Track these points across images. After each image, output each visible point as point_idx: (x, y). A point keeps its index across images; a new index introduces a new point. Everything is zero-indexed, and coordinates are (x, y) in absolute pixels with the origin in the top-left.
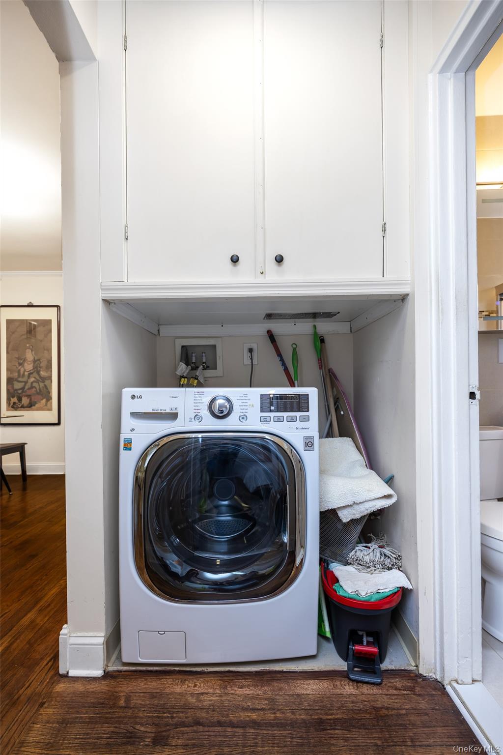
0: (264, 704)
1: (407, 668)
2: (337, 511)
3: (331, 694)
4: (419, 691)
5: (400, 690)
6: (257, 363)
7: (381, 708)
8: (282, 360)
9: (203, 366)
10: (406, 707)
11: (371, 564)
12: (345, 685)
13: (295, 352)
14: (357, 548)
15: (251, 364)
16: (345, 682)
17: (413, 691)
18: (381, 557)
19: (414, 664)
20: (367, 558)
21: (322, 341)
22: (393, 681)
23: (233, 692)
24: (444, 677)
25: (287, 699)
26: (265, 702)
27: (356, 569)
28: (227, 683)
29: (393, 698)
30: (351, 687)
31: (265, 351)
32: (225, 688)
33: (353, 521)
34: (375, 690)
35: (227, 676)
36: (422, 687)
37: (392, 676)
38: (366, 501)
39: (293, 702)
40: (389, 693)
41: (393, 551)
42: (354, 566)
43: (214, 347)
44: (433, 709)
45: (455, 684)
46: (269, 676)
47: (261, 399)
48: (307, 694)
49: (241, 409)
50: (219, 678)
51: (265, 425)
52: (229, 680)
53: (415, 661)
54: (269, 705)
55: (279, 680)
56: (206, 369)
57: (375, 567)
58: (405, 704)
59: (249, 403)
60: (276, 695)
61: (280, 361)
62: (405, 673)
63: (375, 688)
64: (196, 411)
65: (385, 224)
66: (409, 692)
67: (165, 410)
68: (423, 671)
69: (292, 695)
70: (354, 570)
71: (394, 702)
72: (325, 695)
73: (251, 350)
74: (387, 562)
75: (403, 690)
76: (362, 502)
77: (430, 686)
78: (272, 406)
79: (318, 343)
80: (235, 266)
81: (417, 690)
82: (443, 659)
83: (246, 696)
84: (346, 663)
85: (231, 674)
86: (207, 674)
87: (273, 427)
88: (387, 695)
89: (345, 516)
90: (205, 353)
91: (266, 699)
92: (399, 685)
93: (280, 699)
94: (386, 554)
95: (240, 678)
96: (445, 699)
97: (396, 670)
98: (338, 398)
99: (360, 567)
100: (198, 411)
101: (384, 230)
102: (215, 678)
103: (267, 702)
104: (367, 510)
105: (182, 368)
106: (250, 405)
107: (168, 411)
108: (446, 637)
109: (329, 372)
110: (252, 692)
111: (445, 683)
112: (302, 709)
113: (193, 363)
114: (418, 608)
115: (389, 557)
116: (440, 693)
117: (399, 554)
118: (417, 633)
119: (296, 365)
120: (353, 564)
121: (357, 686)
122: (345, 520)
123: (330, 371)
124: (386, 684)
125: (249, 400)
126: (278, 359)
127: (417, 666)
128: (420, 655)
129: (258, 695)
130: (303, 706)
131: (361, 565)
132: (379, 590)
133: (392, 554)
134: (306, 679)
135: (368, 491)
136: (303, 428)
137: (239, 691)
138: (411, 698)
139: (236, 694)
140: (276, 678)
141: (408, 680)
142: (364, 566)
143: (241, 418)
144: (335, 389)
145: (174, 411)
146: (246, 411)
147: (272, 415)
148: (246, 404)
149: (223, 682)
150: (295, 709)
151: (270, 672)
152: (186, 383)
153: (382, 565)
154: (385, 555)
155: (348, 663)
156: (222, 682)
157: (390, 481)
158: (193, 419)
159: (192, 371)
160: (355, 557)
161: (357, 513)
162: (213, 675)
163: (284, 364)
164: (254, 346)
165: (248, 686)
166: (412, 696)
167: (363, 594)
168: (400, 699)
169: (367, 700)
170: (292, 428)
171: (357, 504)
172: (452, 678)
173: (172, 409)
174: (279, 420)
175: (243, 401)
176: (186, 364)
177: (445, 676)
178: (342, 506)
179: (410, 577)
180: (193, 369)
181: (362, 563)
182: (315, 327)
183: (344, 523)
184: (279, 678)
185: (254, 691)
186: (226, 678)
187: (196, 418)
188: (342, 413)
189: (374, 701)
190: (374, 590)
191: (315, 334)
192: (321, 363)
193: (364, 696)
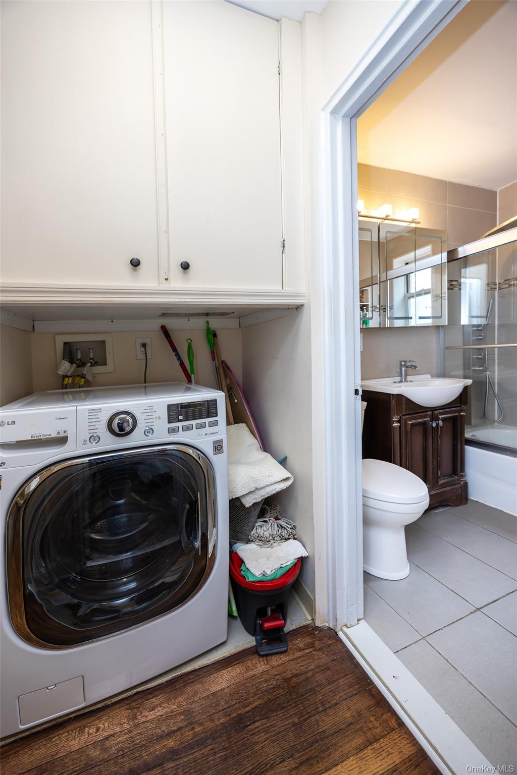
0: (180, 721)
1: (305, 623)
2: (241, 499)
3: (245, 680)
4: (318, 645)
5: (303, 650)
6: (150, 358)
7: (291, 677)
8: (177, 355)
9: (90, 362)
10: (312, 667)
11: (271, 538)
12: (256, 663)
13: (190, 347)
14: (257, 524)
15: (145, 358)
16: (255, 660)
17: (314, 647)
18: (279, 530)
19: (310, 618)
20: (267, 534)
21: (215, 335)
22: (296, 642)
23: (144, 719)
24: (336, 626)
25: (203, 704)
26: (181, 718)
27: (257, 545)
28: (135, 710)
29: (299, 661)
30: (262, 663)
31: (159, 346)
32: (135, 717)
33: (254, 504)
34: (284, 658)
35: (135, 701)
36: (320, 640)
37: (295, 637)
38: (267, 486)
39: (210, 706)
40: (295, 657)
41: (287, 522)
42: (256, 543)
43: (104, 342)
44: (333, 661)
45: (345, 629)
46: (181, 681)
47: (168, 409)
48: (222, 689)
49: (146, 423)
50: (126, 707)
51: (173, 436)
52: (137, 704)
53: (311, 616)
54: (185, 720)
55: (191, 682)
56: (94, 366)
57: (274, 540)
58: (310, 664)
59: (155, 415)
60: (191, 703)
61: (176, 355)
62: (304, 630)
63: (282, 656)
64: (92, 431)
65: (284, 241)
66: (311, 649)
67: (50, 435)
68: (318, 624)
69: (208, 696)
70: (256, 546)
71: (301, 666)
72: (239, 682)
73: (144, 345)
74: (285, 533)
75: (306, 649)
76: (264, 487)
77: (325, 636)
78: (181, 415)
79: (211, 336)
80: (135, 270)
81: (316, 645)
82: (336, 611)
83: (160, 720)
84: (254, 638)
85: (139, 696)
86: (111, 706)
87: (181, 437)
88: (293, 660)
89: (248, 502)
90: (92, 349)
91: (181, 714)
92: (301, 645)
93: (196, 707)
94: (282, 525)
95: (150, 696)
96: (339, 646)
97: (297, 629)
98: (231, 388)
99: (261, 543)
100: (94, 431)
101: (283, 246)
102: (121, 709)
103: (183, 717)
104: (268, 494)
105: (66, 367)
106: (156, 418)
107: (54, 435)
108: (338, 593)
109: (222, 364)
110: (166, 710)
111: (337, 631)
112: (220, 711)
113: (78, 360)
114: (314, 572)
115: (285, 528)
116: (334, 641)
117: (294, 525)
118: (313, 592)
119: (192, 359)
120: (254, 542)
121: (267, 660)
122: (247, 506)
123: (223, 362)
124: (291, 648)
125: (155, 411)
126: (173, 354)
127: (313, 620)
128: (317, 611)
129: (172, 711)
130: (220, 707)
131: (261, 540)
132: (282, 565)
133: (287, 525)
134: (218, 670)
135: (268, 476)
136: (212, 433)
137: (152, 715)
138: (314, 654)
139: (148, 722)
140: (189, 681)
141: (308, 636)
142: (264, 541)
143: (146, 432)
144: (228, 379)
145: (62, 435)
146: (152, 424)
147: (180, 424)
148: (151, 417)
149: (131, 709)
150: (214, 714)
151: (182, 676)
152: (70, 382)
153: (280, 537)
154: (282, 527)
155: (256, 638)
156: (130, 711)
157: (283, 462)
158: (88, 442)
159: (78, 368)
160: (257, 535)
161: (258, 497)
162: (118, 705)
163: (179, 359)
164: (147, 341)
165: (160, 705)
166: (314, 652)
167: (269, 572)
168: (305, 660)
169: (277, 673)
170: (202, 434)
171: (259, 489)
172: (343, 624)
173: (59, 433)
174: (188, 428)
175: (148, 414)
176: (70, 362)
177: (338, 624)
178: (245, 493)
179: (305, 545)
180: (78, 366)
181: (263, 539)
182: (208, 322)
183: (248, 508)
184: (192, 680)
185: (167, 707)
186: (134, 704)
187: (92, 440)
188: (236, 401)
189: (284, 672)
190: (278, 566)
191: (208, 329)
192: (214, 355)
193: (274, 669)
